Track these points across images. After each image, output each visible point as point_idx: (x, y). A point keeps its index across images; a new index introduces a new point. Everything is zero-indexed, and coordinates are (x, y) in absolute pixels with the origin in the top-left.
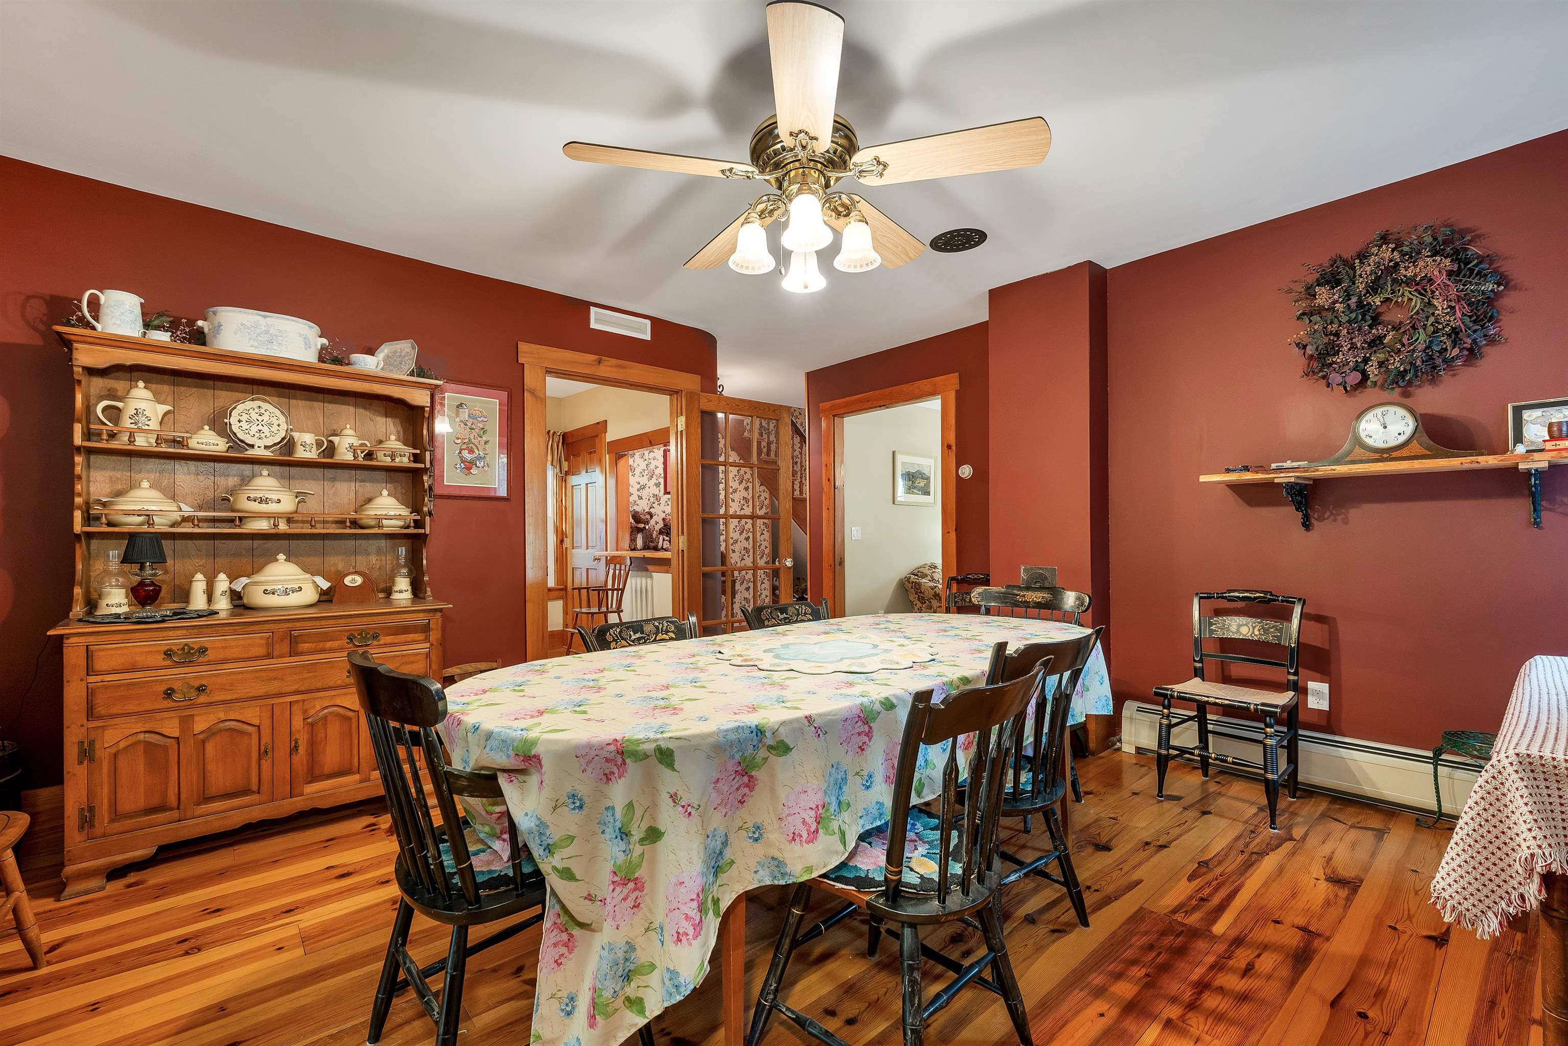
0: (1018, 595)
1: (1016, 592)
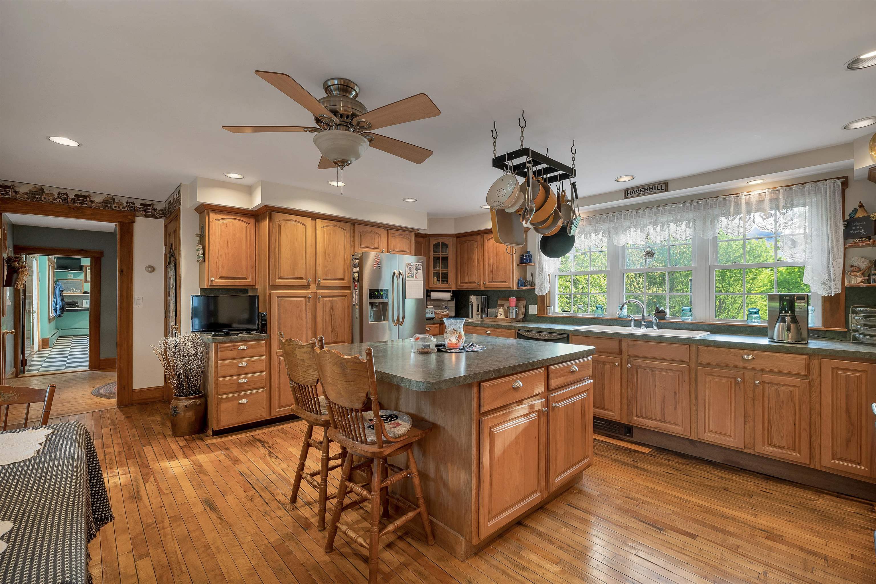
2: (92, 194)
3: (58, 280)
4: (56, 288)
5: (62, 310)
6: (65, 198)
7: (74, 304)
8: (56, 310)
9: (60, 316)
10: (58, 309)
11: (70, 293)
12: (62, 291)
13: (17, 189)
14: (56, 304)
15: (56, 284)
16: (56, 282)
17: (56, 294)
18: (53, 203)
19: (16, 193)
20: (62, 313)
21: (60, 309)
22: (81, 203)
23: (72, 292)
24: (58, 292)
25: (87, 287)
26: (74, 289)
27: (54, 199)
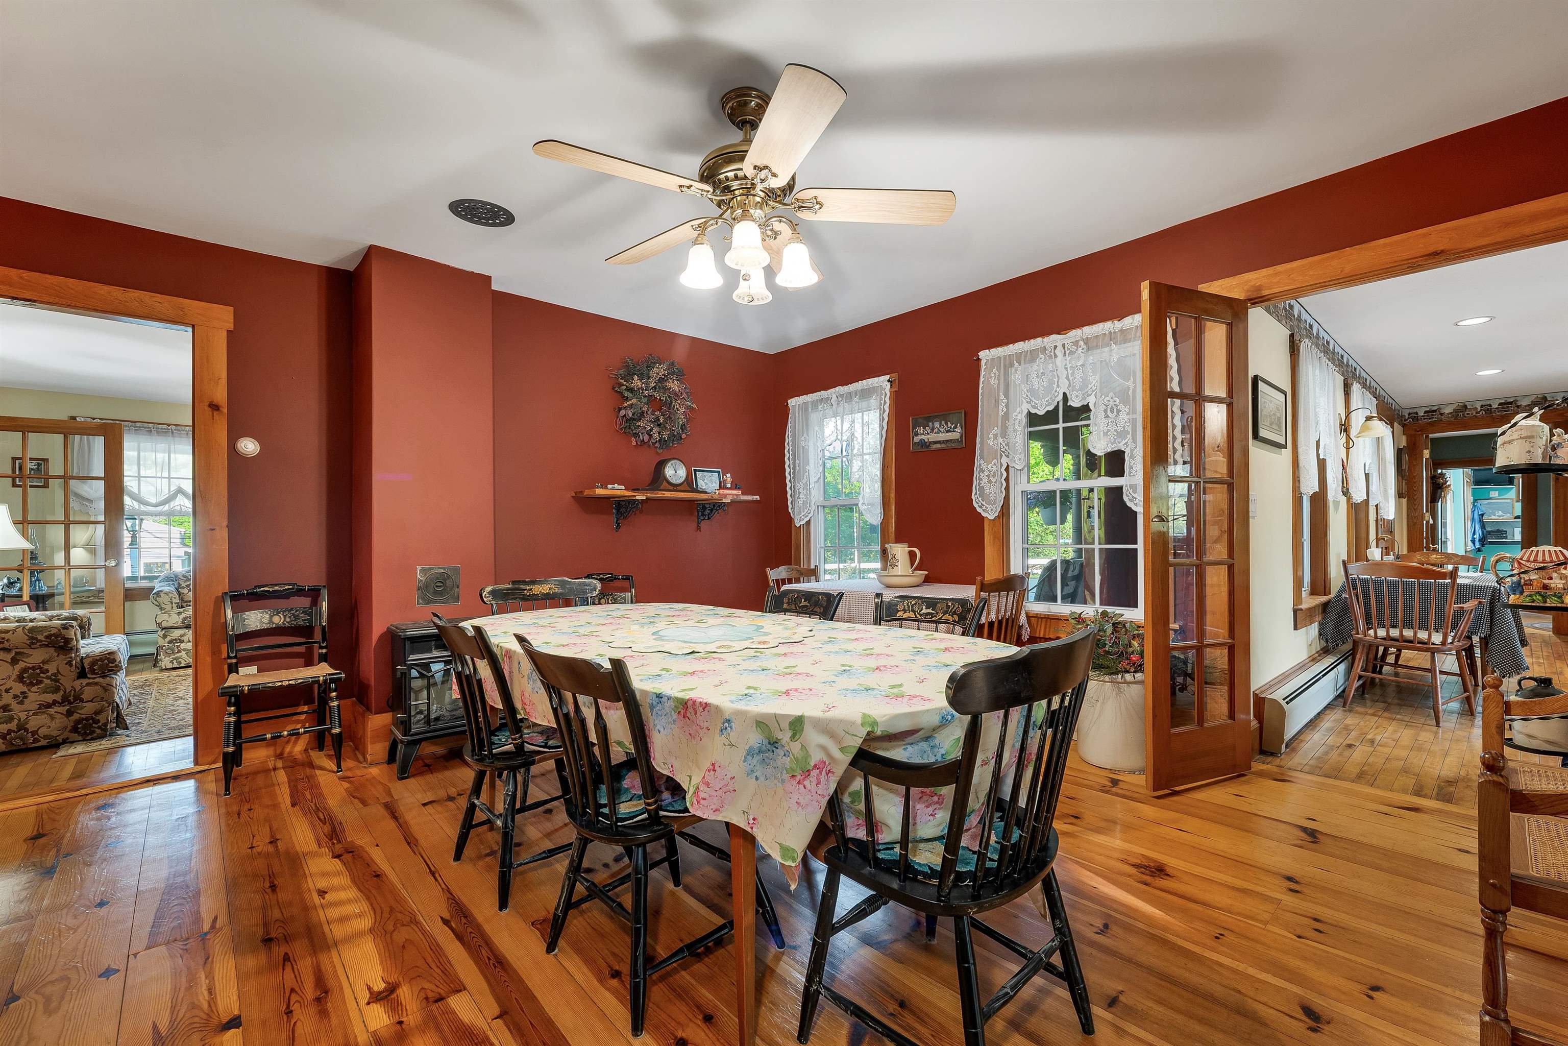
0: (525, 590)
1: (523, 587)
2: (1518, 399)
3: (1475, 501)
4: (1473, 512)
5: (1483, 541)
6: (1488, 409)
7: (1500, 533)
8: (1473, 541)
9: (1479, 550)
10: (1477, 540)
11: (1494, 518)
12: (1482, 515)
13: (1442, 412)
14: (1474, 533)
15: (1474, 506)
16: (1474, 502)
17: (1473, 519)
18: (1476, 417)
19: (1442, 414)
20: (1483, 545)
21: (1479, 540)
22: (1505, 411)
23: (1495, 516)
24: (1476, 517)
25: (1518, 509)
26: (1500, 513)
27: (1477, 413)
